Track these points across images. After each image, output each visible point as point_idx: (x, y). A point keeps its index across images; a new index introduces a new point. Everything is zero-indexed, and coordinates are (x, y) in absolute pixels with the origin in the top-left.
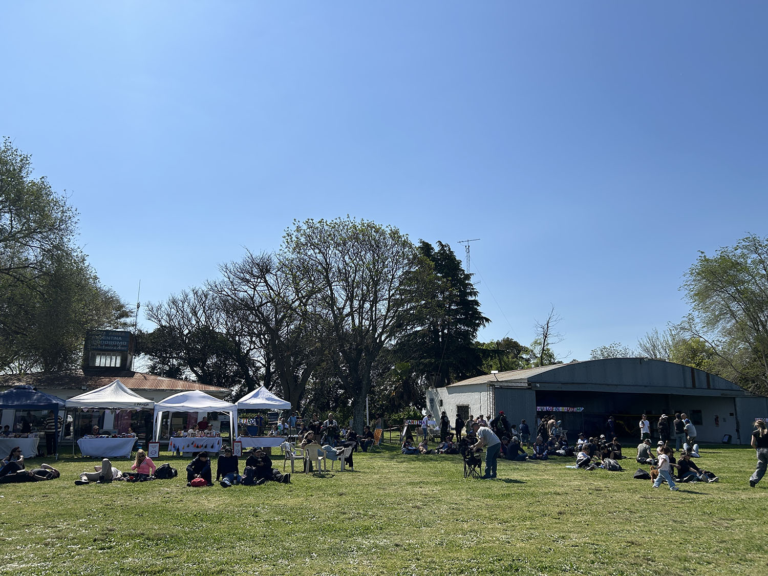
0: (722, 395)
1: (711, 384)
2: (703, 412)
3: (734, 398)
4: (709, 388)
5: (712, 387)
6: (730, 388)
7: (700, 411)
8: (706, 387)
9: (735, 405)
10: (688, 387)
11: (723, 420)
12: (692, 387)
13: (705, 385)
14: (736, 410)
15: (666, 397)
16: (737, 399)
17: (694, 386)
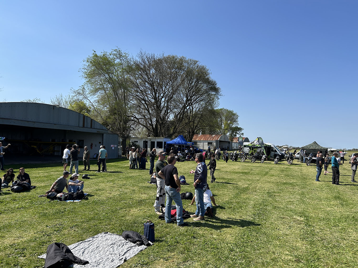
0: (97, 132)
1: (93, 126)
2: (85, 141)
3: (103, 134)
4: (91, 127)
5: (93, 127)
6: (102, 129)
7: (83, 141)
8: (90, 127)
9: (103, 138)
10: (80, 126)
11: (95, 146)
12: (82, 126)
13: (89, 126)
14: (103, 140)
15: (65, 131)
16: (104, 135)
17: (84, 126)
